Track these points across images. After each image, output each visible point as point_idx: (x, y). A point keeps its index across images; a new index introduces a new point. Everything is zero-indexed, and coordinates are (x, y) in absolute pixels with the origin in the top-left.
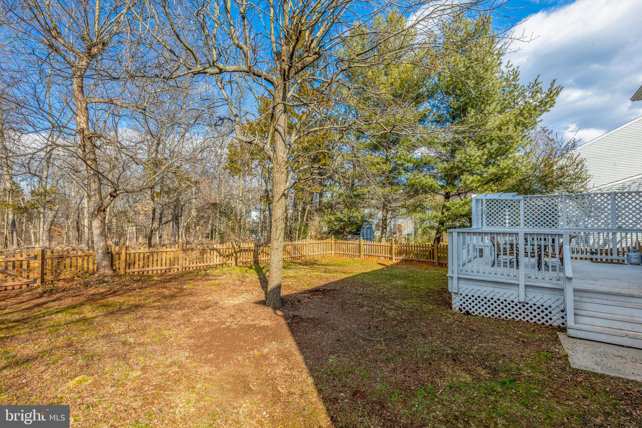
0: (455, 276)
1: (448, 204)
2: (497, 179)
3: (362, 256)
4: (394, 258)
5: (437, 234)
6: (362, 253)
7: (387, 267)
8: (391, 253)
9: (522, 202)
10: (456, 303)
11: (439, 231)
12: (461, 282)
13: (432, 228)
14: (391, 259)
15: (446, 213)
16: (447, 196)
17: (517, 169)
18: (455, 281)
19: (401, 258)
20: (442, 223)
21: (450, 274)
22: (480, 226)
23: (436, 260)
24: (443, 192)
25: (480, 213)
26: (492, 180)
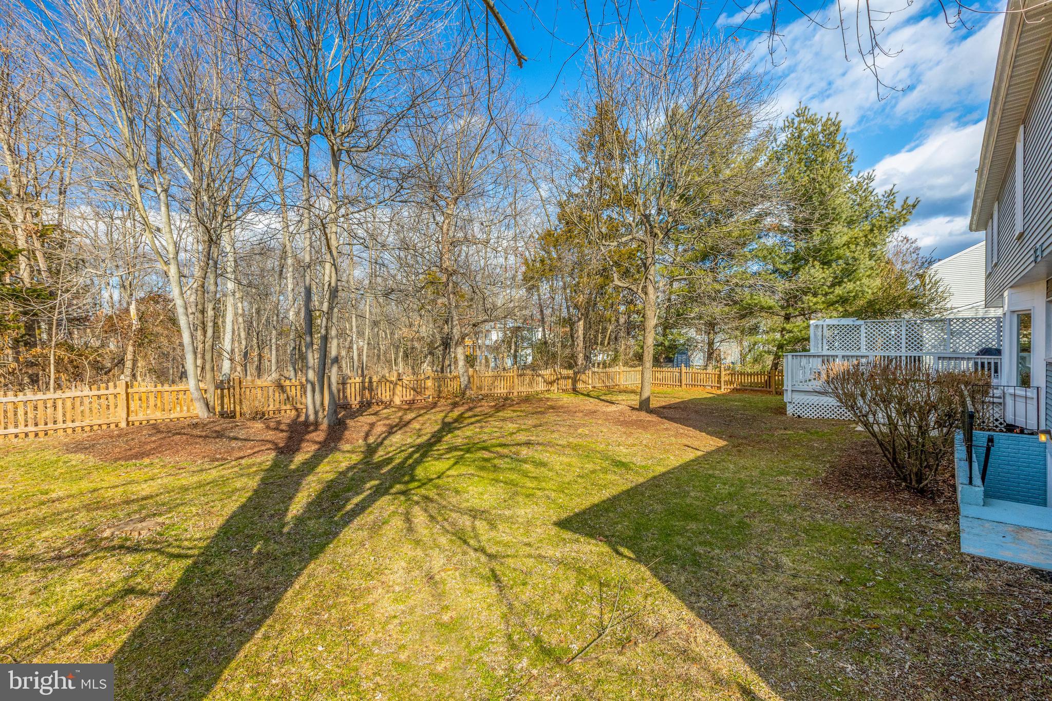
0: (790, 389)
1: (788, 327)
2: (843, 300)
3: (684, 386)
4: (723, 387)
5: (774, 359)
6: (684, 382)
7: (718, 395)
8: (719, 382)
9: (863, 327)
10: (790, 410)
11: (777, 357)
12: (794, 393)
13: (769, 352)
14: (719, 388)
15: (787, 336)
16: (787, 318)
17: (863, 292)
18: (789, 393)
19: (732, 387)
20: (780, 347)
21: (785, 388)
22: (820, 350)
23: (773, 389)
24: (783, 313)
25: (820, 338)
26: (837, 302)
